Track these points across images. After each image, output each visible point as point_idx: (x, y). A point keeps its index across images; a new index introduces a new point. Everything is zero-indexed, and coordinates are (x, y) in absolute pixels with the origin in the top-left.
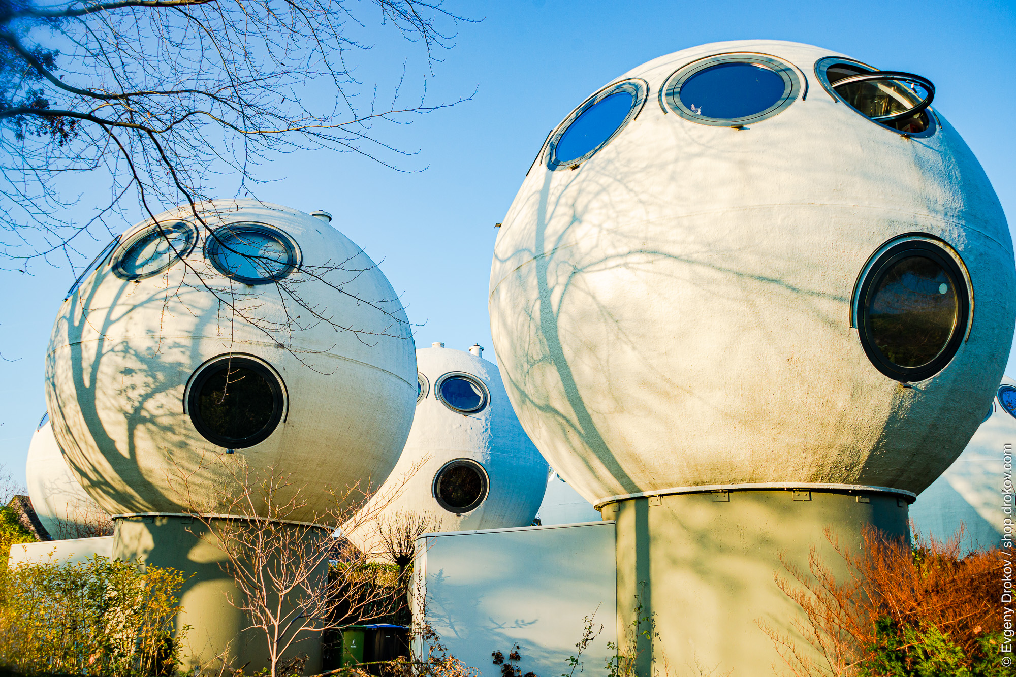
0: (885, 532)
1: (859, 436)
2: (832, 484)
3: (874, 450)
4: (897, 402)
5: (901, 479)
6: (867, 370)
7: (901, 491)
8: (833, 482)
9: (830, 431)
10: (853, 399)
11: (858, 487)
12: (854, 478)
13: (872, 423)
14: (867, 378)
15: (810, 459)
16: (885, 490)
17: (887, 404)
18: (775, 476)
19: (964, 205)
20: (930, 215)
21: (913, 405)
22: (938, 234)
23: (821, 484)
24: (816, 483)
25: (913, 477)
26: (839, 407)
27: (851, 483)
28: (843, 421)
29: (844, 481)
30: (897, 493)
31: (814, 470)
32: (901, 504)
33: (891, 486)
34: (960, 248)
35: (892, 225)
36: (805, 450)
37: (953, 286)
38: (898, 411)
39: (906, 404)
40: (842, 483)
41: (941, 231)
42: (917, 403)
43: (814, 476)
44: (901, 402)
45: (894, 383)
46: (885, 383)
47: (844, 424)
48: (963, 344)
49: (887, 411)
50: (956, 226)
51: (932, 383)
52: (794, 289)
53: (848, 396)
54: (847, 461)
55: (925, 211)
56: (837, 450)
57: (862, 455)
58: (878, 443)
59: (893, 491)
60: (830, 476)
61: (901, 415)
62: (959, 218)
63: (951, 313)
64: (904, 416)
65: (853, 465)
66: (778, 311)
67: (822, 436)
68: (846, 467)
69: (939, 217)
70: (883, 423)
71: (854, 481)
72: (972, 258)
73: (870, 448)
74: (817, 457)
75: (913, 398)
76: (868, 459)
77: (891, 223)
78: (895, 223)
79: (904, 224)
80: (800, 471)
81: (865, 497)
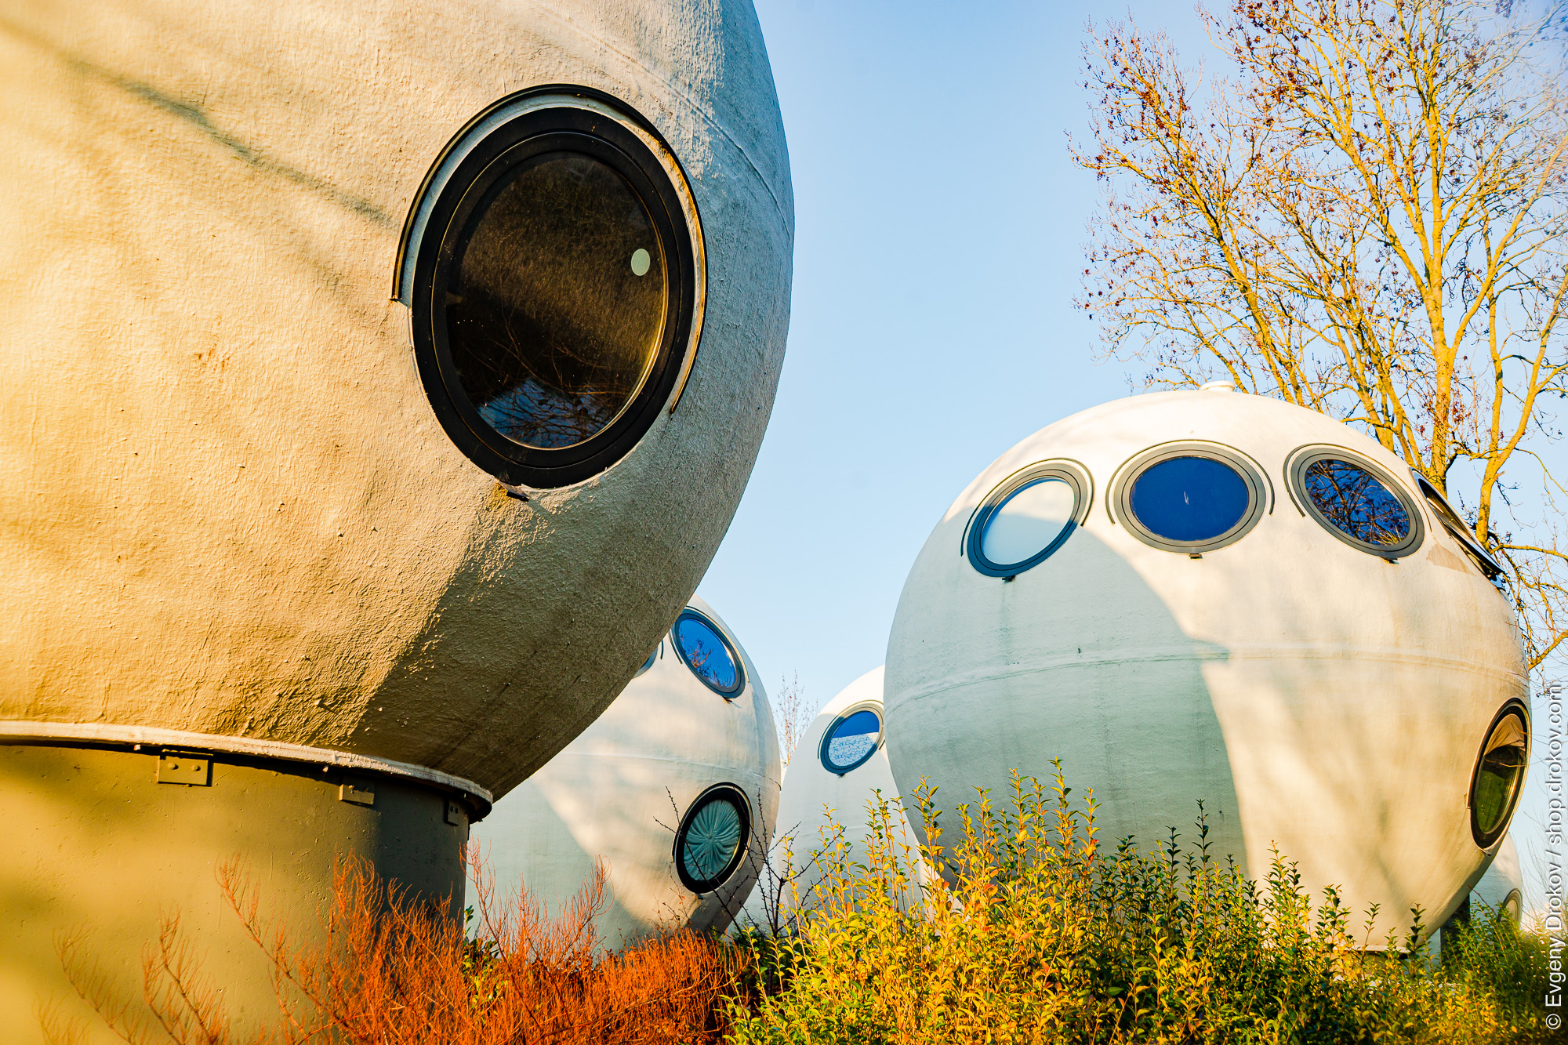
0: (403, 888)
1: (369, 613)
2: (278, 744)
3: (405, 659)
4: (485, 535)
5: (463, 748)
6: (419, 429)
7: (457, 781)
8: (281, 739)
9: (292, 589)
10: (371, 504)
11: (349, 759)
12: (341, 733)
13: (409, 582)
14: (416, 451)
15: (222, 665)
16: (419, 775)
17: (459, 534)
18: (112, 705)
19: (717, 72)
20: (640, 62)
21: (523, 548)
22: (651, 116)
23: (245, 740)
24: (233, 738)
25: (493, 746)
26: (329, 523)
27: (330, 746)
28: (333, 564)
29: (312, 739)
30: (448, 786)
31: (229, 697)
32: (452, 817)
33: (434, 766)
34: (695, 172)
35: (544, 53)
36: (211, 636)
37: (663, 261)
38: (483, 557)
39: (506, 544)
40: (308, 742)
41: (658, 110)
42: (533, 545)
43: (229, 716)
44: (495, 536)
45: (485, 480)
46: (461, 476)
47: (336, 572)
48: (663, 416)
49: (455, 554)
50: (692, 111)
51: (578, 499)
52: (243, 152)
53: (358, 496)
54: (327, 682)
55: (629, 49)
56: (304, 646)
57: (371, 671)
58: (421, 639)
59: (439, 780)
60: (273, 720)
61: (491, 570)
62: (701, 93)
63: (649, 328)
64: (496, 575)
65: (344, 695)
66: (190, 204)
67: (267, 601)
68: (323, 698)
69: (661, 75)
70: (439, 585)
71: (340, 739)
72: (716, 205)
73: (395, 653)
74: (243, 659)
75: (524, 530)
76: (385, 682)
77: (543, 46)
78: (552, 50)
79: (574, 61)
80: (188, 697)
81: (363, 790)
